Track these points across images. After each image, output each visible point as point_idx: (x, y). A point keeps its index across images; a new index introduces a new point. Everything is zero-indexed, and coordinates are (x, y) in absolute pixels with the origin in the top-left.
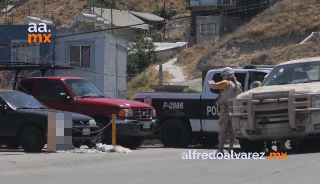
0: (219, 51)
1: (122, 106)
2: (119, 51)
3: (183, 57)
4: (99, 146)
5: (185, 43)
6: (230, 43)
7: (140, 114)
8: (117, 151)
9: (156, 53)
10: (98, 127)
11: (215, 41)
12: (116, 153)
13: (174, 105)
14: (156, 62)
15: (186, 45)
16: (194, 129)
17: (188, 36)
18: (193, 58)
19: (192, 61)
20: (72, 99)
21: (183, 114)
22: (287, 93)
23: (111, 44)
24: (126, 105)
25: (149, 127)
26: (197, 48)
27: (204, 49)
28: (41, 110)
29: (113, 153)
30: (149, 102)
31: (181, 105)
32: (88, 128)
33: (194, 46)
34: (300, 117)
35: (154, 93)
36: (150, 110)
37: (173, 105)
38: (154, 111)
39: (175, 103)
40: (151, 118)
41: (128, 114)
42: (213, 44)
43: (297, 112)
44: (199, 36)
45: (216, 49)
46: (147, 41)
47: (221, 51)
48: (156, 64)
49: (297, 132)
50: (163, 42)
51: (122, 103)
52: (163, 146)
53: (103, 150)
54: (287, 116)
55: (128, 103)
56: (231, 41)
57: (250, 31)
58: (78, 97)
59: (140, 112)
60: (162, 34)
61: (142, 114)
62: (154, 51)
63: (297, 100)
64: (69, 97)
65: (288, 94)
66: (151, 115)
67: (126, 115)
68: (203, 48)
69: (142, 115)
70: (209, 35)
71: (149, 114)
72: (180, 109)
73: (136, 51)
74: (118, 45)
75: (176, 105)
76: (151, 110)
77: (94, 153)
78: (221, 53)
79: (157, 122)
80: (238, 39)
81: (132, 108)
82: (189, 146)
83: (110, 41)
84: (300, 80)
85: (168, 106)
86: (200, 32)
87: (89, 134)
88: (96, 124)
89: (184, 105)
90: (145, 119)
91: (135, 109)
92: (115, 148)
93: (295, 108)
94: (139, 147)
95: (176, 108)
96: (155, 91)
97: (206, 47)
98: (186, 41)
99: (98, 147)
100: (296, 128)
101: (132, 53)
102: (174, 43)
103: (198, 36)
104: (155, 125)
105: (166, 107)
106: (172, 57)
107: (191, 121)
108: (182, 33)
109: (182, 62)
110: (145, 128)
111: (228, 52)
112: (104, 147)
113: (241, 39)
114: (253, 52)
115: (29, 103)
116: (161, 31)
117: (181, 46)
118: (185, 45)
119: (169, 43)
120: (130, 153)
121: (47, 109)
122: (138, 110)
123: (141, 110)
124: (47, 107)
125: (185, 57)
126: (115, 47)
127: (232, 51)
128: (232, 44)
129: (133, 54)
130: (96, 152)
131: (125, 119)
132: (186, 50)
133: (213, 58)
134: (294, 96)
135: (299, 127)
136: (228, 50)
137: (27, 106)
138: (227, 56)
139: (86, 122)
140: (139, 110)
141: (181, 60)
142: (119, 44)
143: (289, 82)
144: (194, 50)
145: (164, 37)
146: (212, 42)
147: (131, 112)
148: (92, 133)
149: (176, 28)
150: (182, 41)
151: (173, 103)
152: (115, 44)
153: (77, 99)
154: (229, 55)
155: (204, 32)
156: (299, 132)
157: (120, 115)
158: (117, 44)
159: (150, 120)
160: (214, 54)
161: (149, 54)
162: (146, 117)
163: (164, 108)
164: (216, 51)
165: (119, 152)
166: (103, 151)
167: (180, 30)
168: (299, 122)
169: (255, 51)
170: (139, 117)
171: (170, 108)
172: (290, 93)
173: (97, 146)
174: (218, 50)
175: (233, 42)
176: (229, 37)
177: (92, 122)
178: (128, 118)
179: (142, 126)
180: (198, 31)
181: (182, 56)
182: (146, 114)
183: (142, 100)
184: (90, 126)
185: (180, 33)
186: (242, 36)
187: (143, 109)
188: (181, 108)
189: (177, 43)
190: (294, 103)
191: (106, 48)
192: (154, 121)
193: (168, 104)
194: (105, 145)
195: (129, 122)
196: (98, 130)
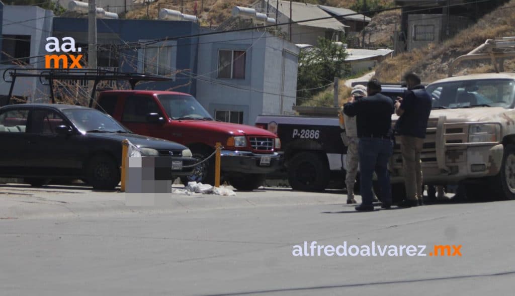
0: (432, 63)
1: (232, 133)
2: (286, 59)
3: (384, 70)
4: (191, 185)
5: (390, 51)
6: (448, 52)
7: (256, 144)
8: (217, 193)
9: (348, 64)
10: (194, 159)
11: (428, 49)
12: (214, 195)
13: (307, 134)
14: (349, 75)
15: (392, 54)
16: (332, 167)
17: (395, 42)
18: (397, 71)
19: (396, 75)
20: (165, 120)
21: (319, 146)
22: (435, 121)
23: (275, 49)
24: (238, 132)
25: (269, 162)
26: (403, 58)
27: (413, 60)
28: (118, 133)
29: (210, 195)
30: (274, 128)
31: (316, 134)
32: (180, 160)
33: (400, 55)
34: (453, 153)
35: (298, 117)
36: (271, 139)
37: (305, 134)
38: (277, 141)
39: (308, 130)
40: (272, 150)
41: (239, 142)
42: (426, 53)
43: (447, 147)
44: (412, 42)
45: (427, 60)
46: (336, 46)
47: (435, 62)
48: (348, 78)
49: (447, 174)
50: (362, 48)
51: (232, 129)
52: (291, 189)
53: (196, 190)
54: (434, 152)
55: (241, 130)
56: (449, 49)
57: (476, 36)
58: (174, 118)
59: (256, 141)
60: (361, 39)
61: (259, 144)
62: (346, 60)
63: (449, 131)
64: (161, 118)
65: (437, 123)
66: (273, 146)
67: (237, 145)
68: (411, 58)
69: (259, 146)
70: (424, 40)
71: (270, 144)
72: (314, 139)
73: (321, 60)
74: (285, 51)
75: (310, 134)
76: (273, 140)
77: (184, 194)
78: (435, 65)
79: (281, 155)
80: (458, 47)
81: (245, 135)
82: (326, 189)
83: (274, 45)
84: (459, 104)
85: (299, 134)
86: (413, 35)
87: (181, 169)
88: (191, 155)
89: (319, 133)
90: (263, 150)
91: (249, 137)
92: (213, 188)
93: (445, 142)
94: (256, 188)
95: (309, 138)
96: (300, 114)
97: (417, 57)
98: (391, 49)
99: (191, 187)
100: (446, 168)
101: (315, 61)
102: (375, 51)
103: (410, 42)
104: (278, 159)
105: (295, 136)
106: (370, 69)
107: (329, 155)
108: (389, 37)
109: (382, 77)
110: (262, 164)
111: (444, 64)
112: (198, 187)
113: (463, 47)
114: (478, 66)
115: (103, 124)
116: (361, 34)
117: (384, 55)
118: (390, 53)
119: (370, 50)
120: (234, 195)
121: (128, 134)
122: (254, 139)
123: (257, 140)
124: (128, 130)
125: (386, 70)
126: (281, 53)
127: (449, 63)
128: (450, 53)
129: (316, 64)
130: (187, 193)
131: (235, 150)
132: (388, 61)
133: (423, 71)
134: (444, 125)
135: (451, 168)
136: (445, 62)
137: (101, 129)
138: (443, 70)
139: (178, 153)
140: (256, 139)
141: (380, 74)
142: (286, 49)
143: (445, 107)
144: (399, 60)
145: (363, 42)
146: (424, 50)
147: (243, 141)
148: (185, 168)
149: (382, 30)
150: (386, 48)
151: (306, 130)
152: (281, 49)
153: (172, 120)
154: (445, 69)
155: (418, 37)
156: (450, 174)
157: (229, 144)
158: (283, 49)
159: (272, 153)
160: (425, 66)
161: (338, 64)
162: (265, 148)
163: (293, 137)
164: (427, 62)
165: (219, 194)
166: (196, 192)
167: (386, 32)
168: (450, 161)
169: (481, 64)
170: (255, 148)
171: (302, 137)
172: (439, 121)
173: (189, 185)
174: (431, 61)
175: (452, 52)
176: (447, 43)
177: (187, 152)
178: (239, 149)
179: (258, 160)
180: (410, 36)
181: (383, 68)
182: (265, 144)
183: (265, 126)
184: (183, 158)
185: (387, 36)
186: (465, 43)
187: (261, 137)
188: (317, 138)
189: (378, 50)
190: (444, 134)
191: (267, 54)
192: (276, 154)
193: (299, 132)
194: (200, 184)
195: (240, 155)
196: (193, 164)
